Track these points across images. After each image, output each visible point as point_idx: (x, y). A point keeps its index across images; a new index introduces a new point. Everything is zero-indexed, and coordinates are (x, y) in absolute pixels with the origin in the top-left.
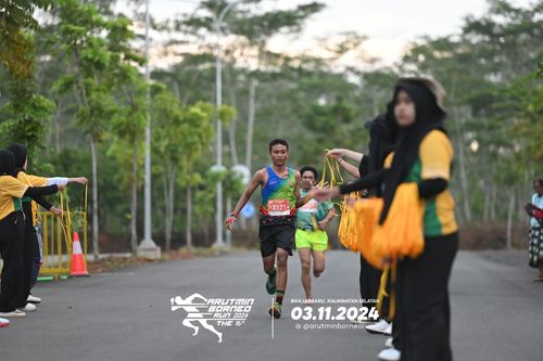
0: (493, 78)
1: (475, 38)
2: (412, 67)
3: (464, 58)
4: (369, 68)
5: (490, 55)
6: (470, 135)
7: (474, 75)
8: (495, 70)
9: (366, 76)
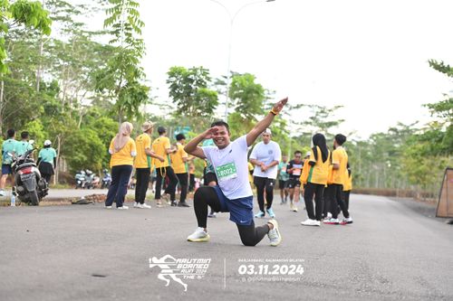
0: (396, 145)
1: (391, 133)
2: (372, 140)
3: (388, 139)
4: (359, 140)
5: (395, 138)
6: (388, 162)
7: (391, 144)
8: (397, 143)
9: (358, 143)
